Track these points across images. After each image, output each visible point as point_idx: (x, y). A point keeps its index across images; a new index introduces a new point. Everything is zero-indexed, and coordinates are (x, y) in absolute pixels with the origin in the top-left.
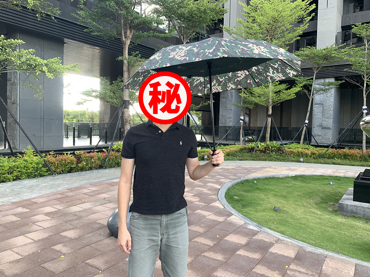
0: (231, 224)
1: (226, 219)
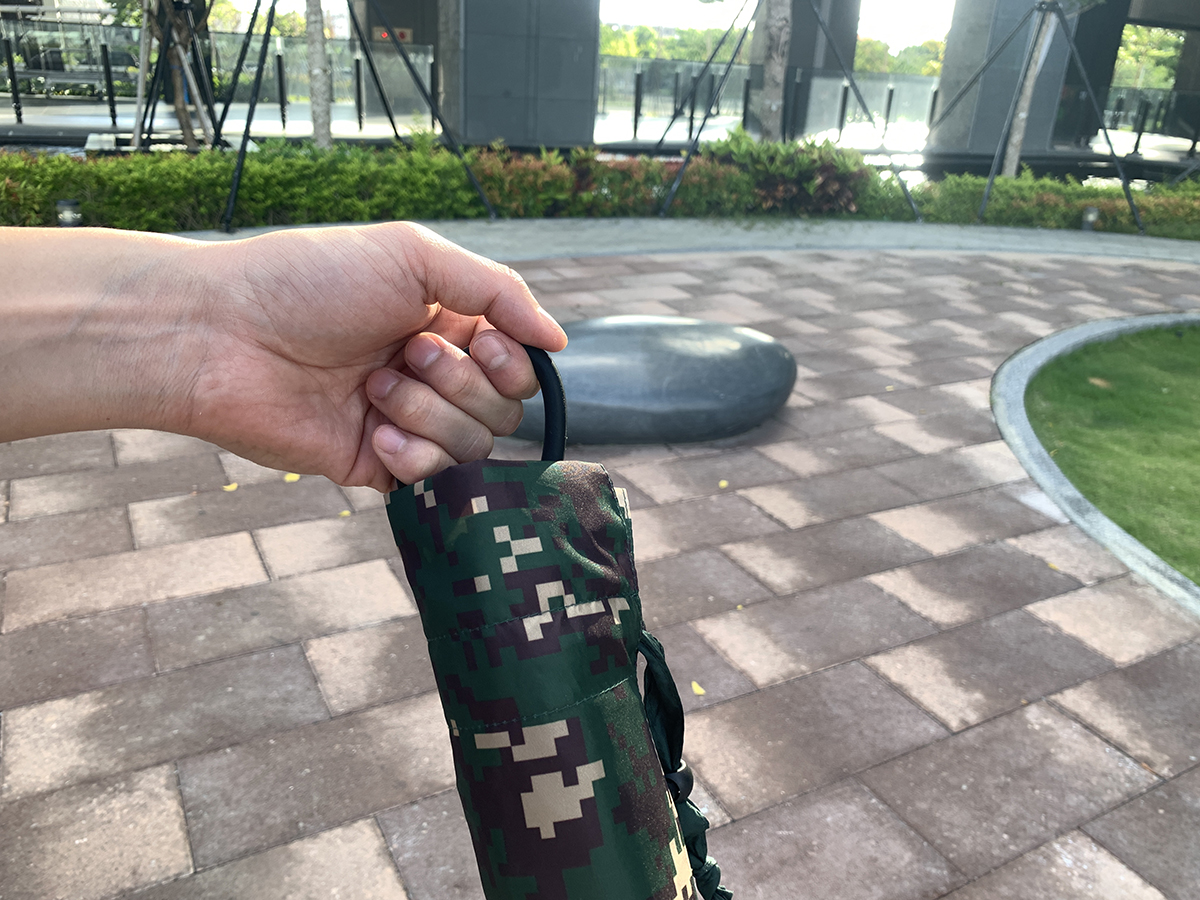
0: (959, 470)
1: (950, 451)
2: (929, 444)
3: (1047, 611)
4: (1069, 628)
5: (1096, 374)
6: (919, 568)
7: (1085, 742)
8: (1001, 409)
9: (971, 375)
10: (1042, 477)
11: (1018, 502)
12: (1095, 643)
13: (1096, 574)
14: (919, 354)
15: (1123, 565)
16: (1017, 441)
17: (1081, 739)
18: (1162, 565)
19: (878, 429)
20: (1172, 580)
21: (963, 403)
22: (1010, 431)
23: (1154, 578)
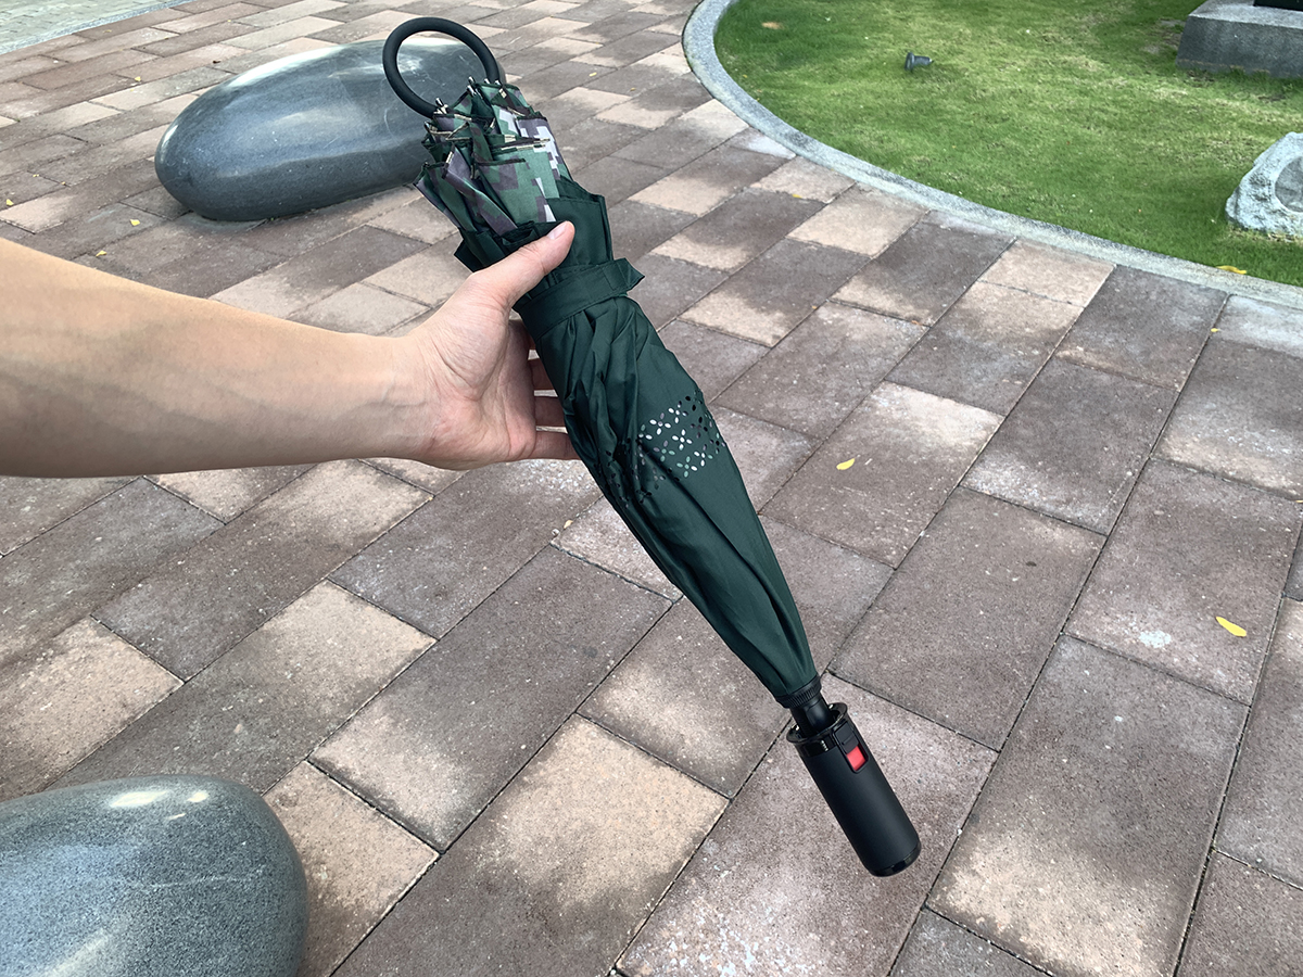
0: (687, 136)
1: (673, 119)
2: (653, 119)
3: (806, 233)
4: (826, 242)
5: (766, 19)
6: (690, 230)
7: (868, 320)
8: (700, 69)
9: (662, 44)
10: (759, 123)
11: (748, 150)
12: (849, 246)
13: (831, 193)
14: (605, 35)
15: (849, 179)
16: (726, 96)
17: (864, 319)
18: (878, 170)
19: (600, 116)
20: (888, 180)
21: (664, 72)
22: (716, 88)
23: (875, 182)
